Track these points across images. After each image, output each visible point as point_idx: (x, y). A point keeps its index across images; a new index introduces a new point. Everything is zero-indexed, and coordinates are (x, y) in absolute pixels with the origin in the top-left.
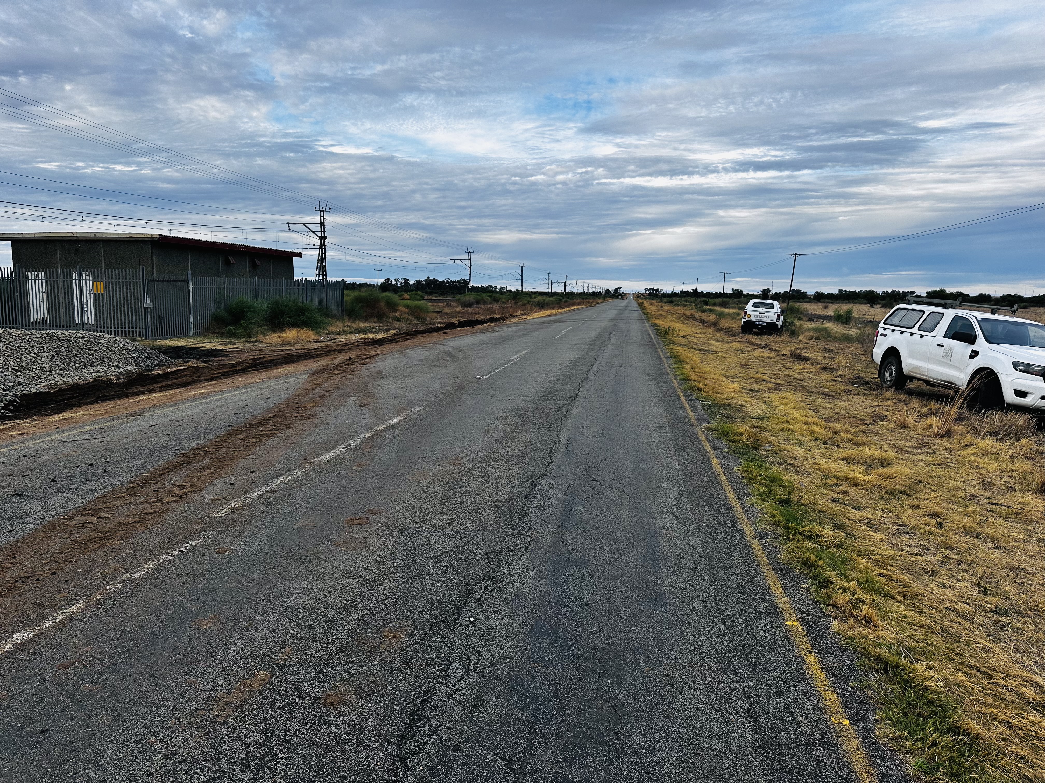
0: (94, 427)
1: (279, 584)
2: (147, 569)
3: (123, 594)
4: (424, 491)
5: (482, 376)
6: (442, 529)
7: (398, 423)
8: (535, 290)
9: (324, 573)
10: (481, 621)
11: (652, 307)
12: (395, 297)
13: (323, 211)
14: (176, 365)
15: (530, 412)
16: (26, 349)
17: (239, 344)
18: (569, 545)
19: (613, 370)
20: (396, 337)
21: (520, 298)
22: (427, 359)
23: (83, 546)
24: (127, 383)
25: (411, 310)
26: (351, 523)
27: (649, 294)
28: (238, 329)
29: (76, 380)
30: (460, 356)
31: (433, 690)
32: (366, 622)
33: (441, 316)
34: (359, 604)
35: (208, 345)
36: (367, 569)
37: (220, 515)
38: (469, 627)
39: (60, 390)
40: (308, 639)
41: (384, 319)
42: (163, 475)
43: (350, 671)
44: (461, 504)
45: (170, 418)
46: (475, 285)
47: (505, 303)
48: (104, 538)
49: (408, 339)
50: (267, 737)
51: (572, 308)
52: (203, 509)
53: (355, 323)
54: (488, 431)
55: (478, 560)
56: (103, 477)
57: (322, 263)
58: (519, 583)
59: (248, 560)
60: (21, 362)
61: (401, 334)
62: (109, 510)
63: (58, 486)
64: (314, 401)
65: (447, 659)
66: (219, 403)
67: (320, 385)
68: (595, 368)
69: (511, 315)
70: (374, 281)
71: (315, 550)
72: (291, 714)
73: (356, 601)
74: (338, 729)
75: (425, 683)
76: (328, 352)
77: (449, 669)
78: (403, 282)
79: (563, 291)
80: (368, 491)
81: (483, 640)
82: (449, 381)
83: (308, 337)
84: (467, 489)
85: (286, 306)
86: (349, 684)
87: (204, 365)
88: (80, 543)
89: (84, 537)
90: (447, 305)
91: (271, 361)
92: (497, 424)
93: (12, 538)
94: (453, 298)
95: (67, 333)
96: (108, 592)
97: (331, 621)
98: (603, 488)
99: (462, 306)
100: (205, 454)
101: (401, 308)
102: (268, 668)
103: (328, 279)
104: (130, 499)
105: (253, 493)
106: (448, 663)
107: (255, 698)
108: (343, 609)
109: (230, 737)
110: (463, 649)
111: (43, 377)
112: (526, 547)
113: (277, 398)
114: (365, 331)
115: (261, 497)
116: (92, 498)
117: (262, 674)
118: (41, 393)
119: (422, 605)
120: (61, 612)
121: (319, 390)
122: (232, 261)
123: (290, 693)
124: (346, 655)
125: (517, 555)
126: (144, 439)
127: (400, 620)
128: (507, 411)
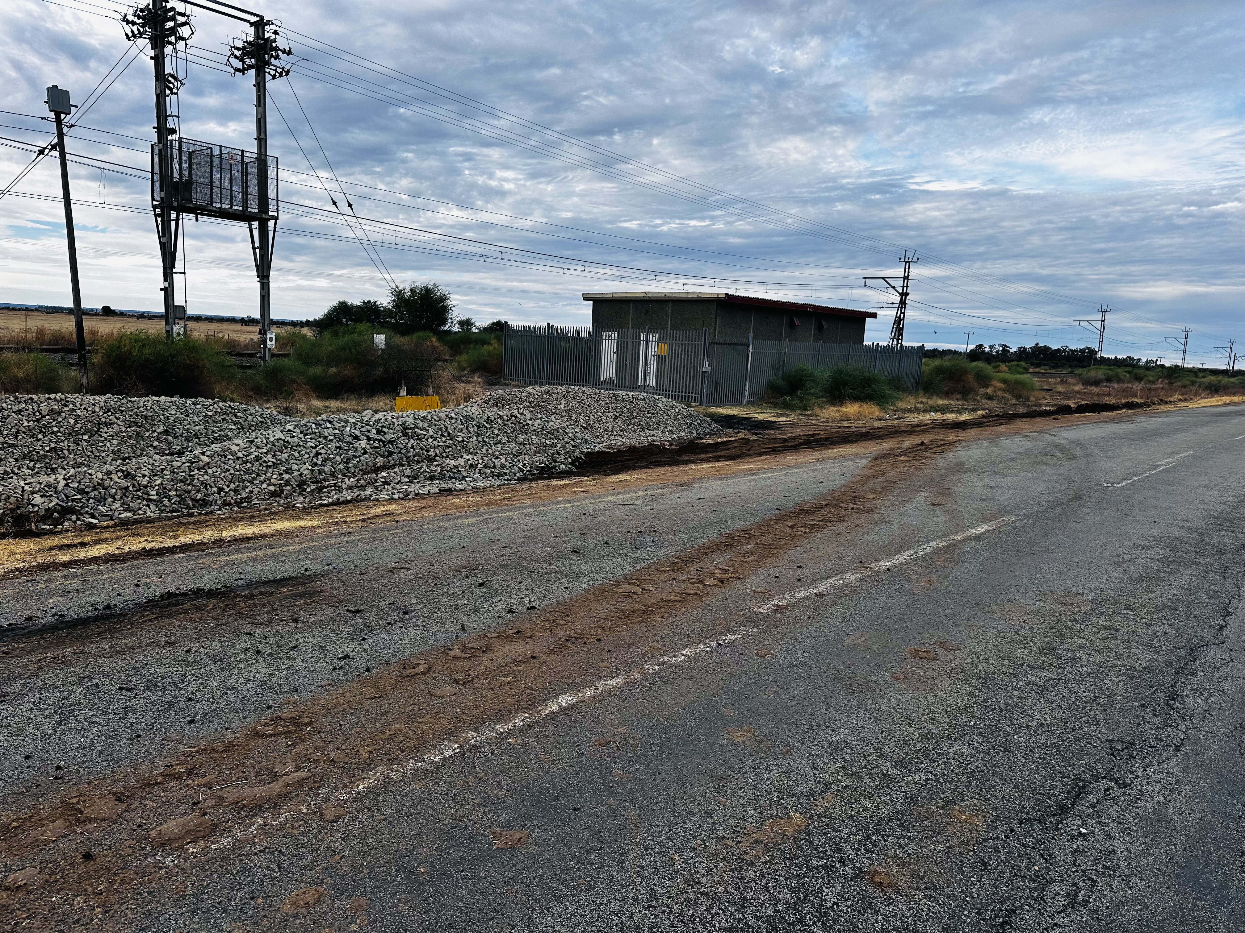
0: (646, 493)
1: (823, 710)
2: (684, 655)
3: (659, 678)
4: (1016, 632)
5: (1112, 484)
6: (1042, 690)
7: (982, 534)
8: (1205, 367)
9: (878, 710)
10: (1097, 837)
12: (988, 368)
13: (909, 262)
14: (726, 435)
15: (1190, 544)
16: (595, 408)
17: (793, 417)
20: (985, 420)
21: (1179, 377)
22: (1028, 453)
23: (627, 616)
24: (679, 450)
25: (1008, 385)
26: (915, 654)
28: (793, 400)
29: (634, 442)
30: (1078, 452)
31: (1020, 914)
32: (930, 790)
33: (1052, 396)
34: (921, 763)
35: (761, 416)
36: (933, 719)
37: (762, 611)
38: (1077, 839)
39: (619, 451)
40: (855, 790)
41: (971, 396)
42: (706, 554)
43: (906, 848)
44: (1073, 661)
45: (717, 492)
46: (1106, 356)
47: (1153, 382)
48: (647, 612)
49: (1001, 424)
50: (799, 899)
52: (744, 600)
53: (931, 399)
54: (1118, 564)
55: (1095, 747)
56: (651, 547)
57: (899, 325)
58: (1162, 798)
59: (789, 672)
60: (589, 420)
61: (993, 417)
62: (653, 582)
63: (611, 549)
64: (875, 492)
65: (1042, 875)
66: (768, 482)
67: (883, 473)
69: (1161, 400)
70: (961, 348)
71: (869, 678)
72: (829, 881)
73: (918, 758)
74: (886, 921)
75: (1008, 898)
76: (893, 433)
77: (1044, 890)
78: (1001, 349)
80: (939, 618)
81: (1100, 866)
82: (1061, 485)
83: (872, 414)
84: (1083, 641)
85: (850, 376)
86: (904, 866)
87: (755, 437)
88: (624, 613)
89: (628, 607)
90: (1062, 381)
91: (827, 439)
92: (1134, 556)
93: (567, 595)
94: (1071, 372)
95: (630, 394)
96: (646, 672)
97: (884, 775)
99: (1083, 384)
100: (750, 538)
101: (995, 383)
102: (806, 813)
103: (904, 344)
104: (674, 575)
105: (799, 592)
106: (1044, 882)
107: (788, 845)
108: (901, 764)
109: (757, 884)
110: (1067, 869)
111: (606, 436)
112: (1176, 746)
113: (832, 483)
114: (943, 410)
115: (807, 598)
116: (638, 568)
117: (798, 817)
118: (603, 452)
119: (1008, 789)
120: (602, 683)
121: (881, 479)
122: (797, 322)
123: (829, 853)
124: (901, 825)
125: (1160, 754)
126: (691, 511)
127: (976, 801)
128: (1151, 539)
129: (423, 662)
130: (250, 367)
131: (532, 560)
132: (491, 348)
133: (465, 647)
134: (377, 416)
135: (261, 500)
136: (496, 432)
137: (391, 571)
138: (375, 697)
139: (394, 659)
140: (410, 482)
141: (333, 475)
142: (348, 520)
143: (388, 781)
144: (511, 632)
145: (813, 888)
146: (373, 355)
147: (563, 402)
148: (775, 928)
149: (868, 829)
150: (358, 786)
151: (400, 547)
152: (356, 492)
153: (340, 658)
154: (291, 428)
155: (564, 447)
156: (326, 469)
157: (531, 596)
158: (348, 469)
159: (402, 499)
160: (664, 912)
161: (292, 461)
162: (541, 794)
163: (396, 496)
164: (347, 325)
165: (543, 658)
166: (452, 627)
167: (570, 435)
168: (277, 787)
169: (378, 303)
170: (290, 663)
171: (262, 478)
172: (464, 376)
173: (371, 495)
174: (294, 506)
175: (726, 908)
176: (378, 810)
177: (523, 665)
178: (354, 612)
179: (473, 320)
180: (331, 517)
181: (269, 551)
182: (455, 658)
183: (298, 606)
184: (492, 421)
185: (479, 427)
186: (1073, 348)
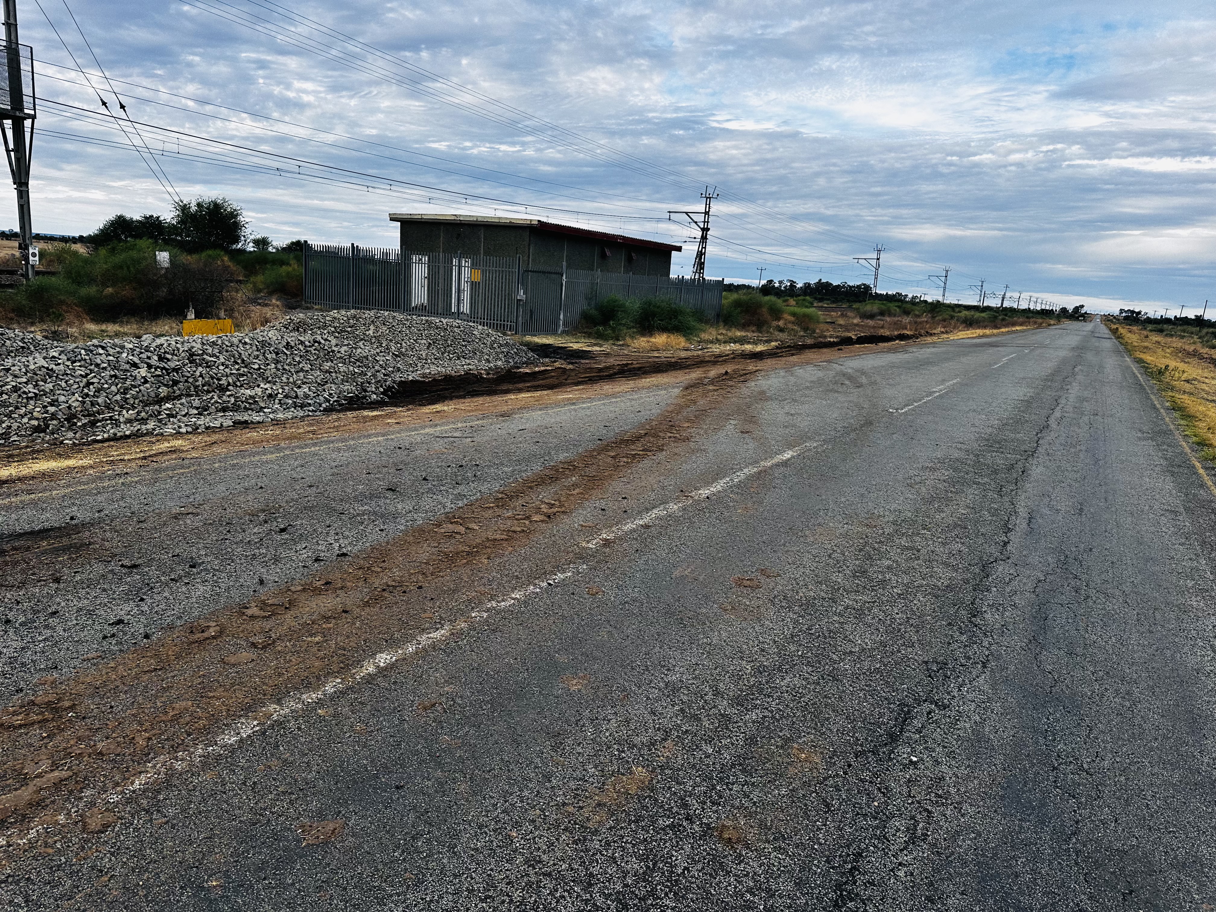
0: (465, 425)
1: (657, 649)
2: (514, 599)
3: (488, 626)
4: (830, 556)
5: (897, 409)
6: (860, 614)
7: (789, 460)
8: (960, 303)
9: (710, 644)
10: (926, 764)
11: (1132, 336)
12: (779, 302)
13: (710, 198)
14: (543, 364)
15: (969, 465)
16: (406, 335)
17: (606, 347)
18: (1050, 673)
19: (1086, 419)
20: (779, 351)
21: (940, 311)
22: (820, 382)
23: (451, 559)
24: (497, 379)
25: (797, 318)
26: (739, 583)
27: (1126, 318)
28: (606, 330)
29: (449, 371)
30: (864, 380)
31: (866, 856)
32: (768, 728)
33: (834, 328)
34: (757, 699)
35: (577, 345)
36: (763, 650)
37: (591, 546)
38: (909, 768)
39: (434, 380)
40: (695, 735)
41: (765, 328)
42: (531, 488)
43: (751, 796)
44: (883, 583)
45: (538, 423)
46: (879, 292)
47: (918, 316)
48: (472, 553)
49: (793, 355)
50: (648, 867)
51: (1014, 329)
52: (572, 536)
53: (730, 330)
54: (911, 486)
55: (914, 670)
56: (473, 482)
57: (700, 259)
58: (978, 718)
59: (621, 609)
60: (401, 347)
61: (785, 348)
62: (477, 521)
63: (430, 486)
64: (688, 420)
65: (882, 811)
66: (588, 412)
67: (694, 402)
68: (1057, 414)
69: (927, 332)
70: (755, 283)
71: (698, 611)
72: (677, 842)
73: (753, 694)
74: (739, 882)
75: (854, 841)
76: (700, 363)
77: (885, 827)
78: (789, 284)
79: (999, 305)
80: (758, 544)
81: (933, 795)
82: (852, 411)
83: (678, 344)
84: (890, 562)
85: (658, 307)
86: (751, 816)
87: (571, 366)
88: (447, 556)
89: (451, 549)
90: (842, 314)
91: (639, 369)
92: (923, 478)
93: (382, 538)
94: (850, 307)
95: (444, 321)
96: (473, 620)
97: (722, 715)
98: (1092, 593)
99: (860, 318)
100: (574, 470)
101: (786, 316)
102: (648, 765)
103: (707, 278)
104: (498, 511)
105: (625, 524)
106: (884, 818)
107: (633, 805)
108: (738, 701)
109: (603, 855)
110: (904, 802)
111: (419, 365)
112: (983, 663)
113: (648, 412)
114: (742, 341)
115: (633, 531)
116: (460, 505)
117: (639, 771)
118: (417, 381)
119: (841, 721)
120: (425, 637)
121: (693, 408)
122: (608, 253)
123: (675, 810)
124: (744, 771)
125: (970, 673)
126: (513, 443)
127: (812, 736)
128: (936, 461)
129: (214, 624)
130: (11, 286)
131: (342, 500)
132: (290, 269)
133: (265, 604)
134: (159, 341)
135: (21, 436)
136: (297, 359)
137: (176, 518)
138: (155, 670)
139: (179, 623)
140: (200, 414)
141: (108, 407)
142: (126, 458)
143: (171, 773)
144: (318, 583)
145: (661, 853)
146: (155, 275)
147: (372, 327)
148: (626, 906)
149: (711, 778)
150: (132, 783)
151: (187, 489)
152: (136, 426)
153: (113, 624)
154: (56, 354)
155: (374, 375)
156: (100, 400)
157: (341, 541)
158: (126, 400)
159: (190, 433)
160: (503, 902)
161: (58, 392)
162: (358, 773)
163: (183, 430)
164: (126, 241)
165: (357, 611)
166: (249, 580)
167: (381, 363)
168: (26, 793)
169: (161, 218)
170: (48, 633)
171: (23, 411)
172: (260, 298)
173: (154, 429)
174: (62, 442)
175: (571, 888)
176: (158, 811)
177: (333, 621)
178: (129, 567)
179: (270, 239)
180: (106, 455)
181: (27, 498)
182: (253, 617)
183: (61, 562)
184: (292, 347)
185: (277, 354)
186: (851, 284)
